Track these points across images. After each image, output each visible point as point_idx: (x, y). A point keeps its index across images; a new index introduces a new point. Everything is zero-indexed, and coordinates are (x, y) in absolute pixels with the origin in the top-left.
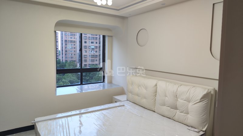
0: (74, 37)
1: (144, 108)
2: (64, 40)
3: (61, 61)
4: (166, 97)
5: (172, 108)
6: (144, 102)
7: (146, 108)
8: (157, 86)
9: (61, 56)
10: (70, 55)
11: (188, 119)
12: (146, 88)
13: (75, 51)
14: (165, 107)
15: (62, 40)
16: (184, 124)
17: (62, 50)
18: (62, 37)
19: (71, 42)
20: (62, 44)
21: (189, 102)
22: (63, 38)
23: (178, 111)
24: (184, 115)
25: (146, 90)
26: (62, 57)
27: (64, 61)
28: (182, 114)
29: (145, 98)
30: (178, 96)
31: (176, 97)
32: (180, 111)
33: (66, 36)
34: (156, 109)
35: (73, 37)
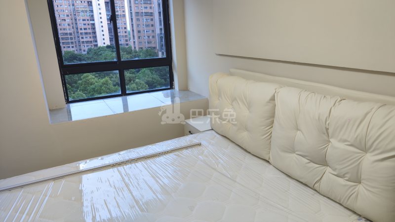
0: (151, 5)
1: (246, 151)
2: (133, 11)
3: (133, 48)
4: (299, 132)
5: (311, 161)
6: (244, 137)
7: (249, 153)
8: (274, 100)
9: (132, 40)
10: (146, 37)
11: (357, 196)
12: (249, 106)
13: (153, 31)
14: (294, 156)
15: (131, 13)
16: (345, 207)
17: (133, 31)
18: (131, 7)
19: (147, 14)
20: (132, 19)
21: (365, 149)
22: (133, 9)
23: (328, 169)
24: (345, 185)
25: (249, 109)
26: (134, 42)
27: (137, 49)
28: (341, 181)
29: (246, 129)
30: (330, 131)
31: (326, 132)
32: (335, 173)
33: (137, 5)
34: (271, 158)
35: (148, 6)
